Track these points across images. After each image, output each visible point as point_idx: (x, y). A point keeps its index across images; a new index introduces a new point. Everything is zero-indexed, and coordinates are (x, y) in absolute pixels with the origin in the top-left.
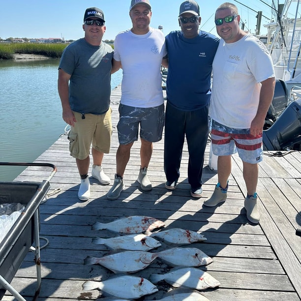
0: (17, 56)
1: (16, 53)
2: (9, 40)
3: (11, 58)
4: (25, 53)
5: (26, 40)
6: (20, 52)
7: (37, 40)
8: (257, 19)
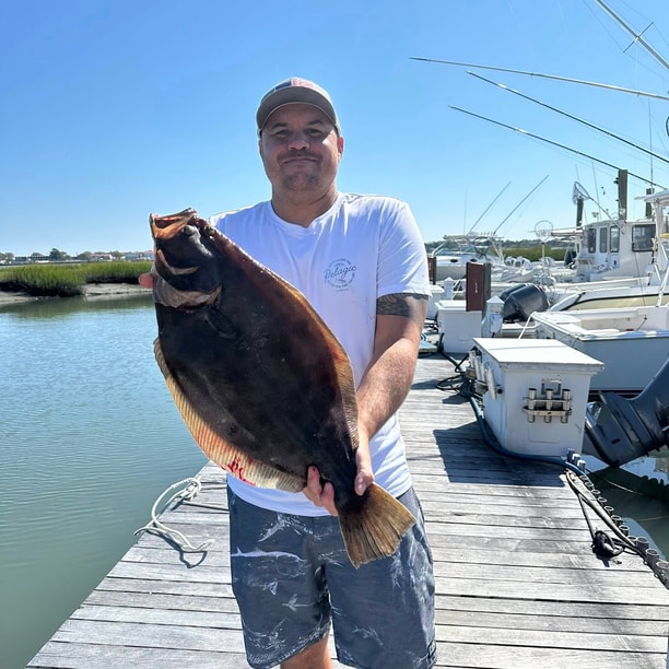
0: (91, 289)
1: (89, 283)
2: (83, 257)
3: (78, 294)
4: (108, 282)
5: (116, 254)
6: (97, 281)
7: (139, 254)
8: (616, 186)
